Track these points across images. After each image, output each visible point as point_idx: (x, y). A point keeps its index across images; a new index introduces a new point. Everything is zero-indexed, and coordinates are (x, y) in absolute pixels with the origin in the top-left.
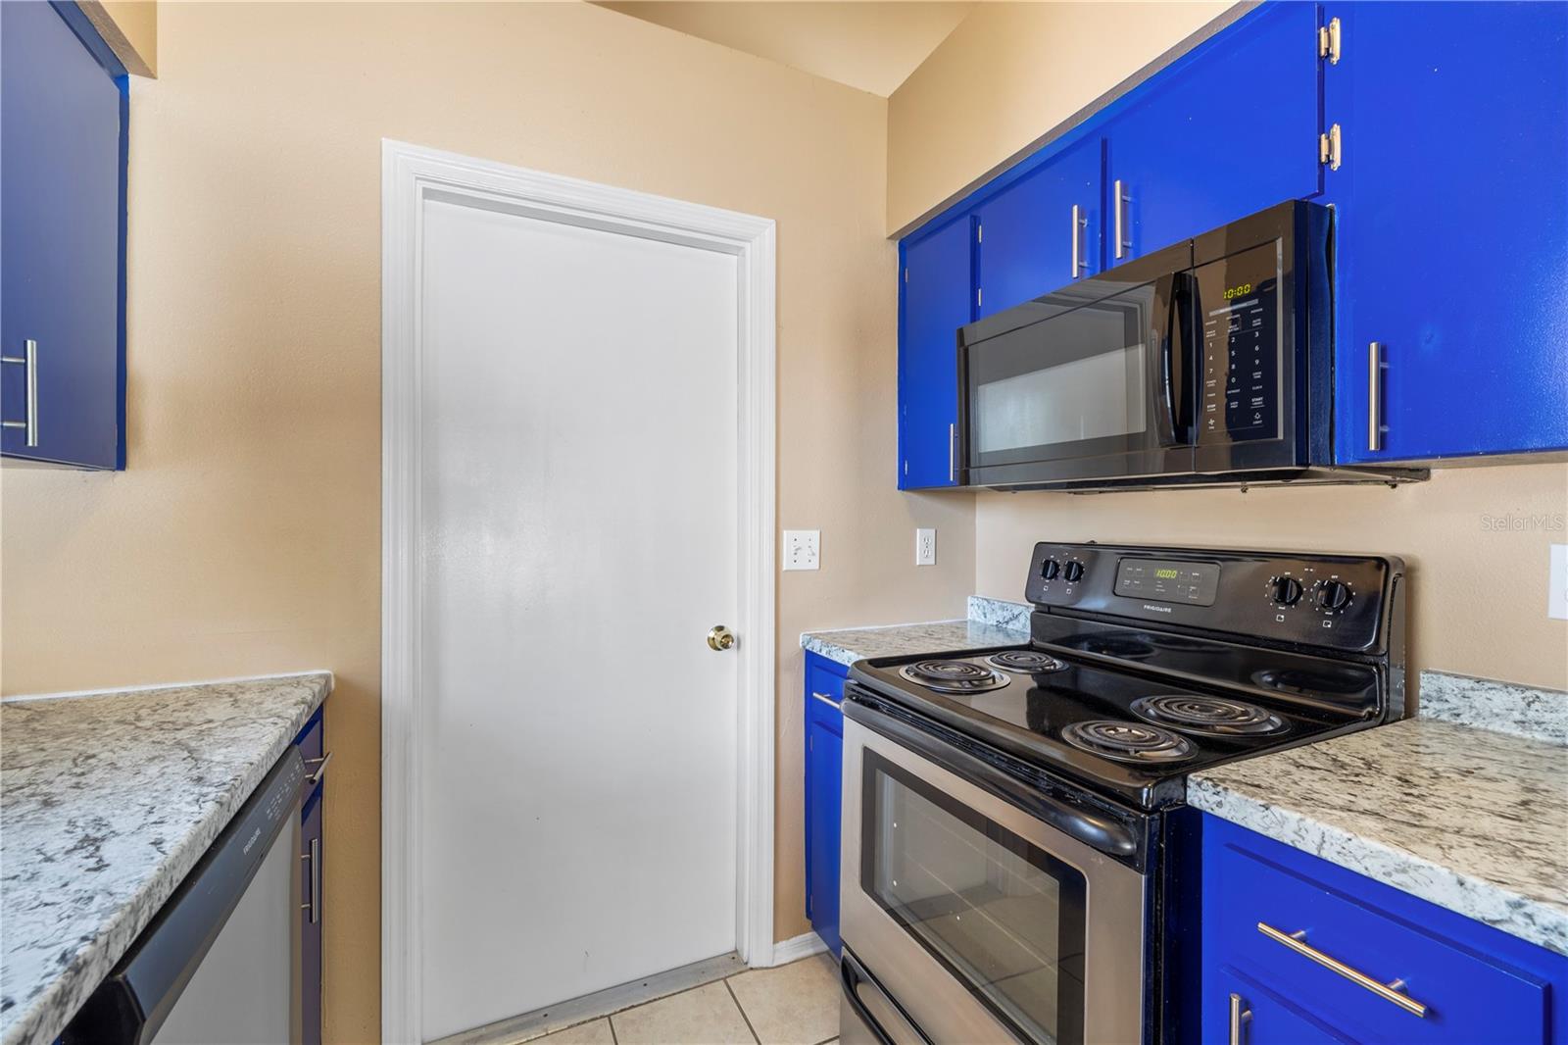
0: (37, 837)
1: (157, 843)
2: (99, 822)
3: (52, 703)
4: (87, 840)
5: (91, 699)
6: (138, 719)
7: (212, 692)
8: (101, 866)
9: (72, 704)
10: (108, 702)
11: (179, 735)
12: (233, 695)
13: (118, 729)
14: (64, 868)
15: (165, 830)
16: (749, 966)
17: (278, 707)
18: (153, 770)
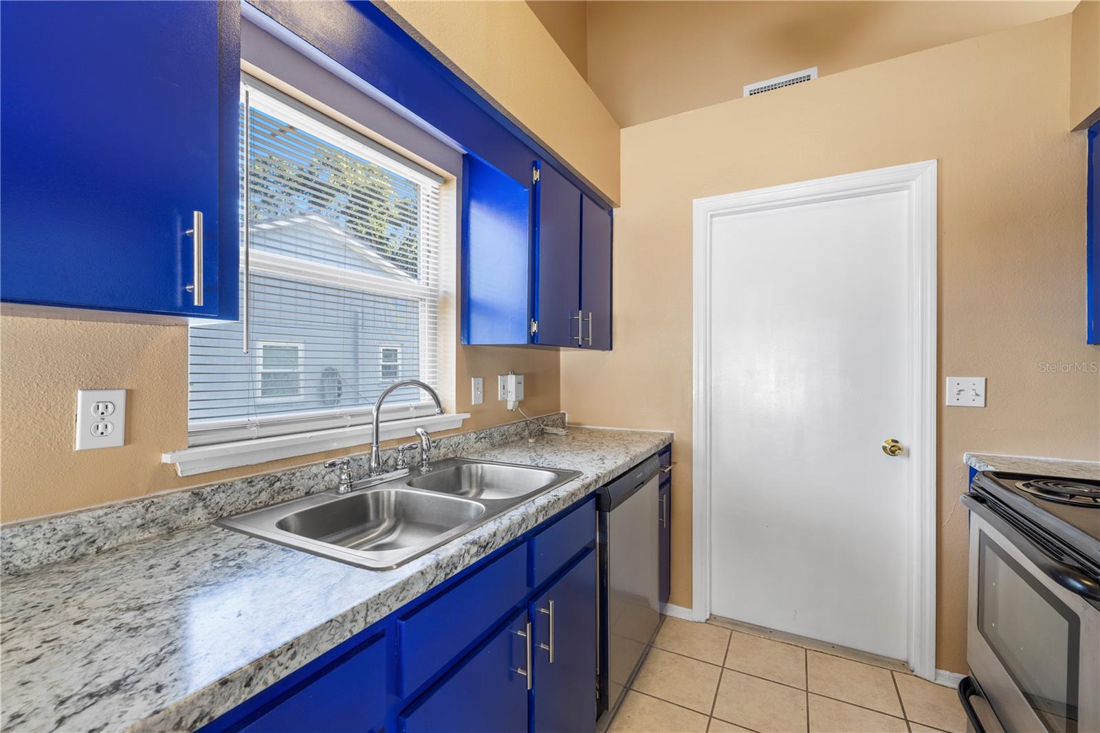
0: (591, 456)
1: (615, 462)
2: (604, 456)
3: (595, 429)
4: (601, 459)
5: (604, 430)
6: (615, 436)
7: (636, 433)
8: (604, 463)
9: (599, 430)
10: (608, 432)
11: (625, 443)
12: (641, 434)
13: (610, 438)
14: (597, 462)
15: (618, 461)
16: (914, 673)
17: (653, 440)
18: (617, 448)
